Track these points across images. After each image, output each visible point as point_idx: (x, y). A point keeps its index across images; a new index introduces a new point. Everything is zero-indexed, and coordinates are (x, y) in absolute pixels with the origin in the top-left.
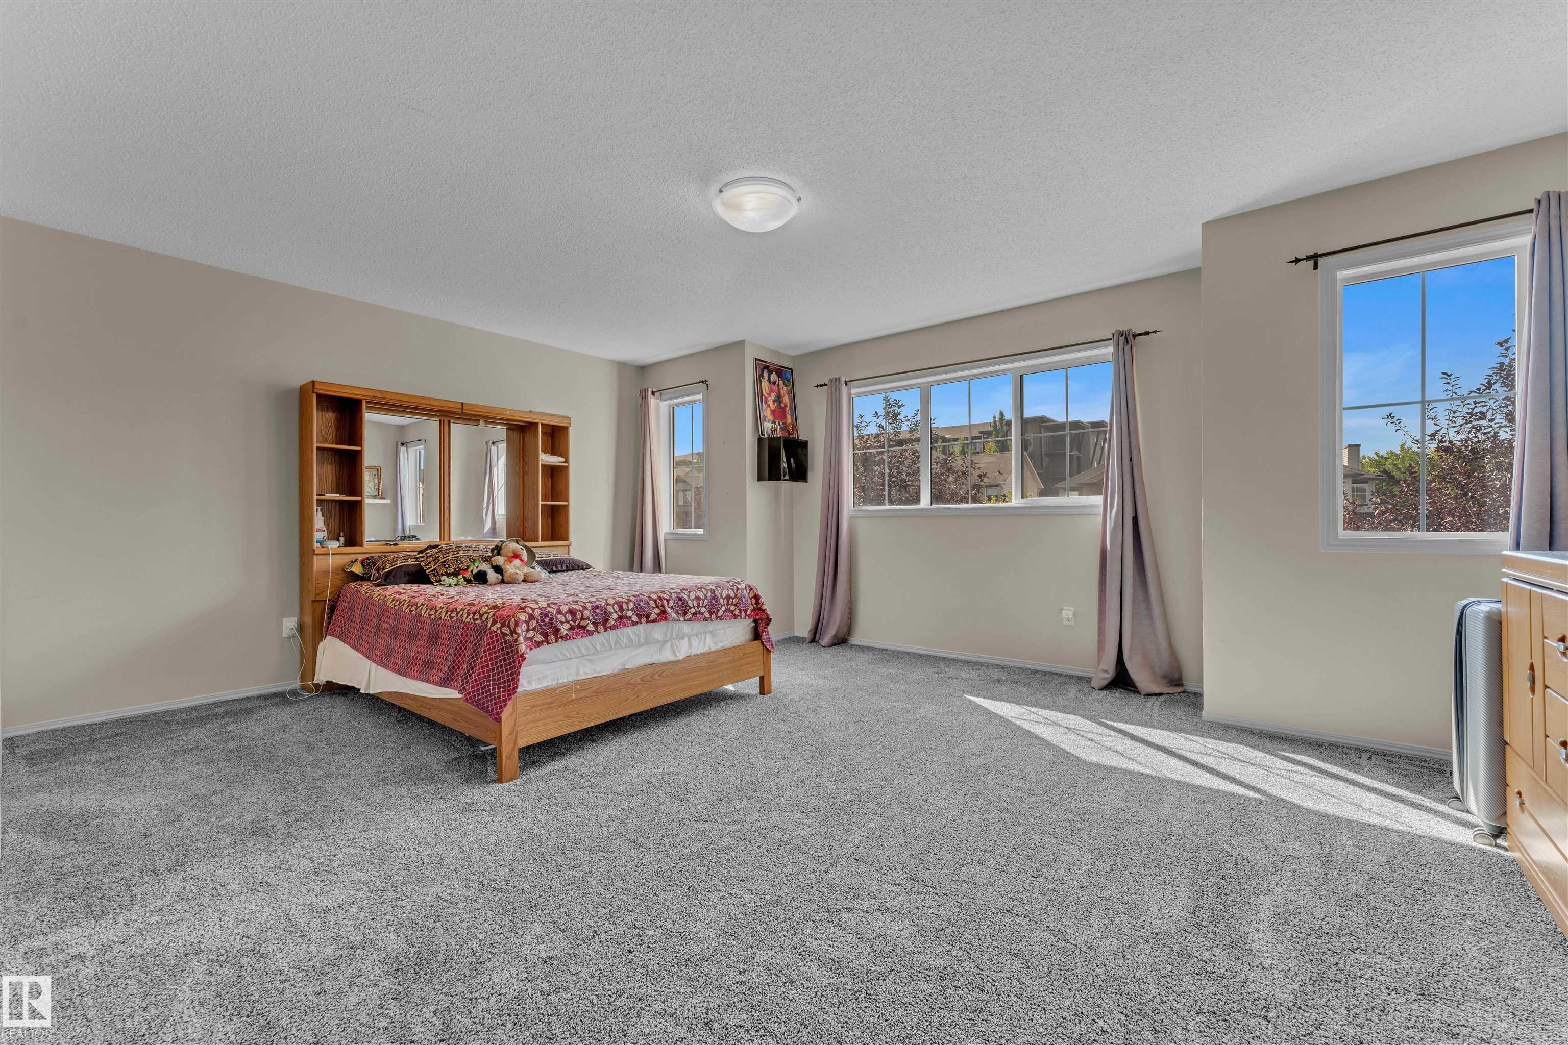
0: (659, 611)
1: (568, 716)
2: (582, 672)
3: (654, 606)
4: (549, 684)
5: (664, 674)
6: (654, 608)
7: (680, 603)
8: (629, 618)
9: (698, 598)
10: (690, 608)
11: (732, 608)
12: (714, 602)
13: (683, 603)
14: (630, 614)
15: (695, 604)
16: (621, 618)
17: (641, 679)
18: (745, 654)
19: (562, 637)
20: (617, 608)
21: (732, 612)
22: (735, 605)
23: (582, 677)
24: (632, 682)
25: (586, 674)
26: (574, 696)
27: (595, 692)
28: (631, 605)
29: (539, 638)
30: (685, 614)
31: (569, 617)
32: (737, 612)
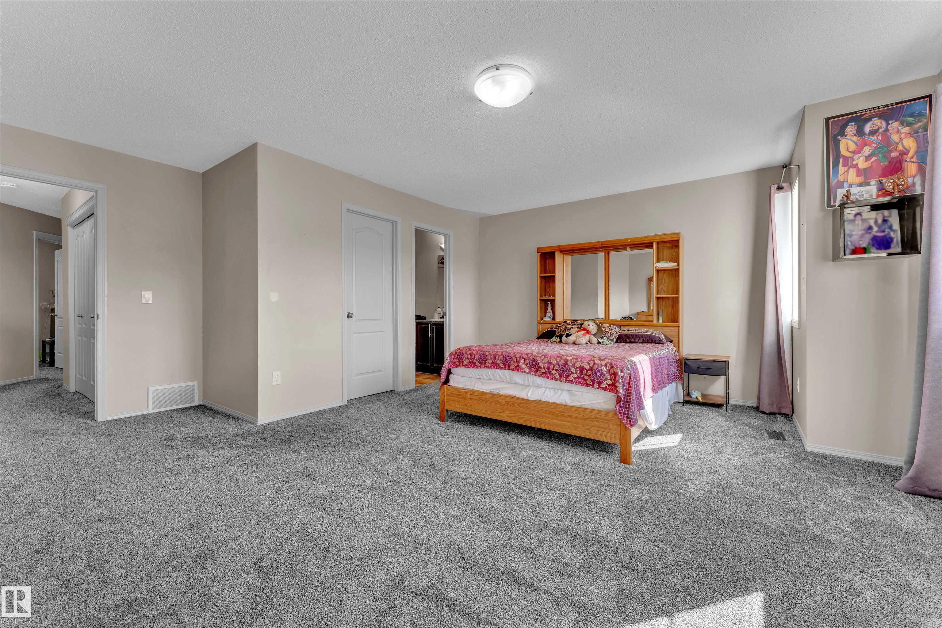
0: (517, 365)
1: (466, 405)
2: (476, 386)
3: (515, 361)
4: (462, 386)
5: (521, 405)
6: (514, 362)
7: (534, 363)
8: (498, 364)
9: (550, 363)
10: (541, 368)
11: (586, 377)
12: (565, 368)
13: (536, 364)
14: (499, 362)
15: (546, 366)
16: (493, 363)
17: (505, 402)
18: (596, 418)
19: (464, 365)
20: (493, 357)
21: (585, 380)
22: (589, 376)
23: (476, 389)
24: (499, 401)
25: (477, 387)
26: (469, 396)
27: (479, 398)
28: (501, 357)
29: (457, 363)
30: (537, 371)
31: (469, 356)
32: (589, 382)
